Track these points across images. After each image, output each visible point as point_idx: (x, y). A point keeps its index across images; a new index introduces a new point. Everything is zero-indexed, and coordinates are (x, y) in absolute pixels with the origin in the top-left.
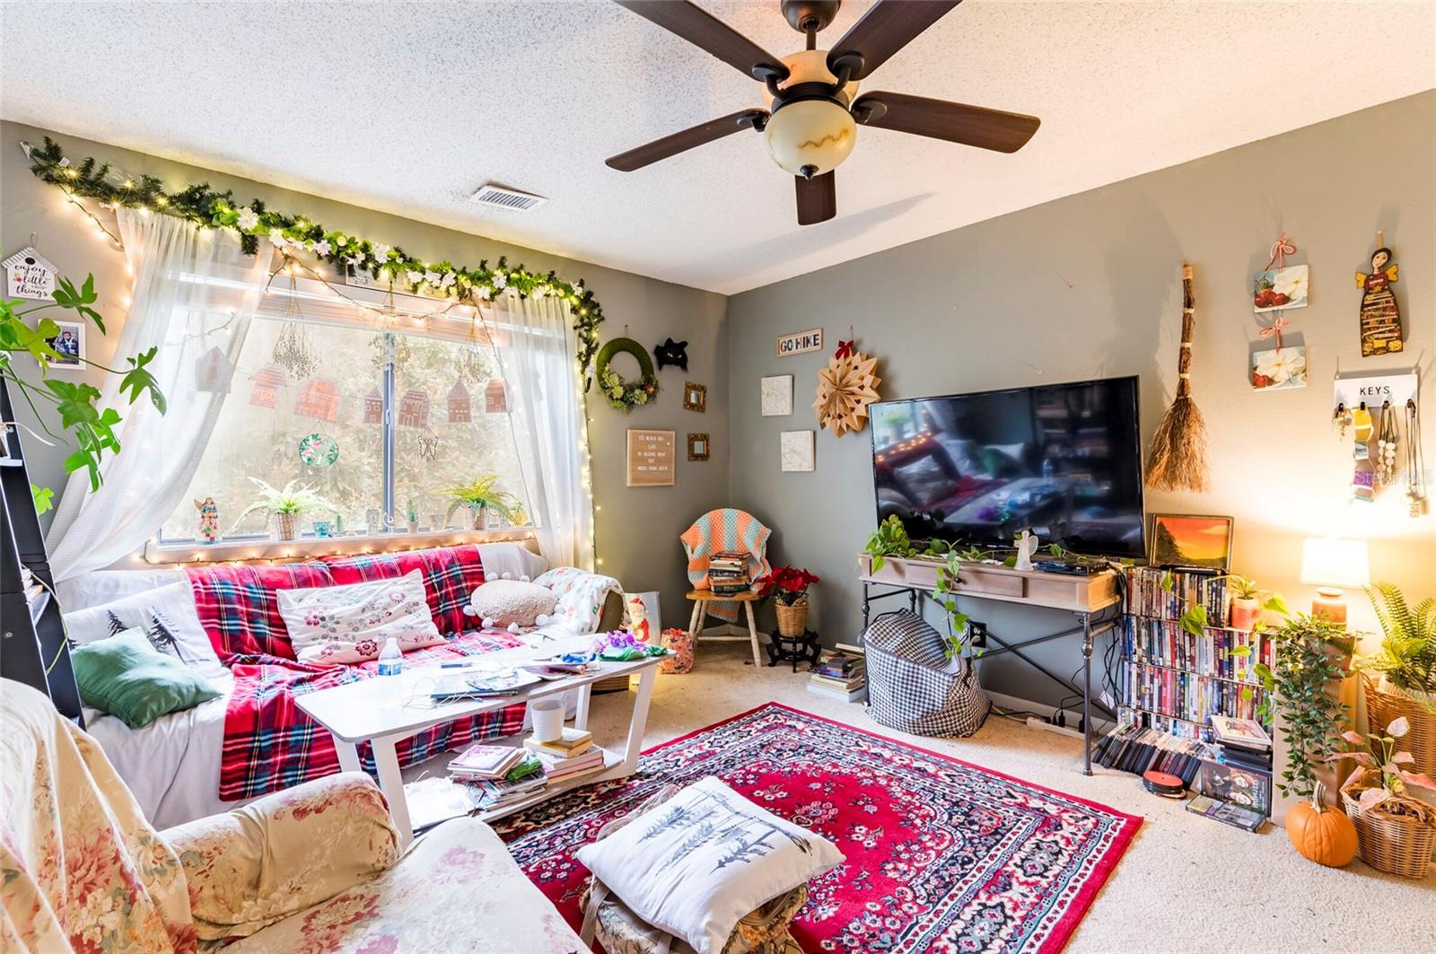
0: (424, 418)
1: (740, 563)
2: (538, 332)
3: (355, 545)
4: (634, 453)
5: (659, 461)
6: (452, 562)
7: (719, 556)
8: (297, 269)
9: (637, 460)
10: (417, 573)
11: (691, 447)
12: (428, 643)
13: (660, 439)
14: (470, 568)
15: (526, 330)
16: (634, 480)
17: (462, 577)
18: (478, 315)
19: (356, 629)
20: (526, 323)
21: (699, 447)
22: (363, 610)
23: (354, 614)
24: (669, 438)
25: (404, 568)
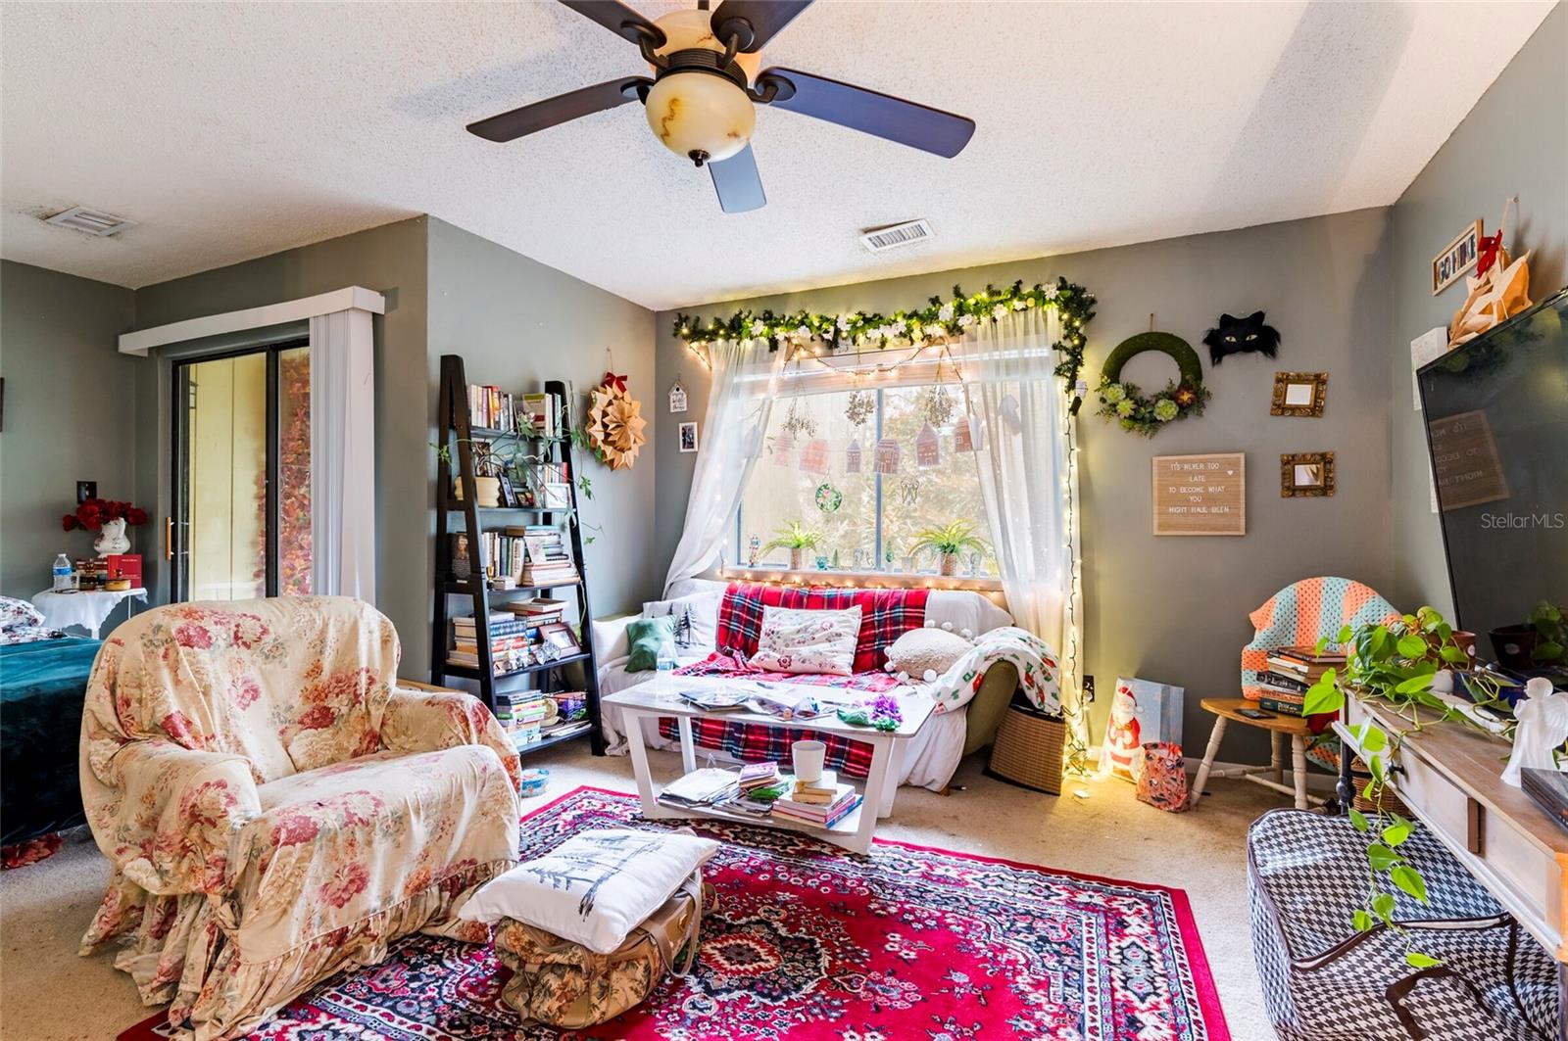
0: (895, 464)
1: (1305, 669)
2: (1014, 354)
3: (842, 578)
4: (1163, 488)
5: (1209, 500)
6: (897, 604)
7: (1280, 653)
8: (803, 353)
9: (1166, 500)
10: (858, 609)
11: (1288, 475)
12: (831, 671)
13: (1214, 466)
14: (912, 612)
15: (996, 355)
16: (1161, 526)
17: (901, 619)
18: (946, 353)
19: (787, 646)
20: (996, 347)
21: (1304, 476)
22: (798, 632)
23: (792, 633)
24: (1234, 464)
25: (845, 603)
